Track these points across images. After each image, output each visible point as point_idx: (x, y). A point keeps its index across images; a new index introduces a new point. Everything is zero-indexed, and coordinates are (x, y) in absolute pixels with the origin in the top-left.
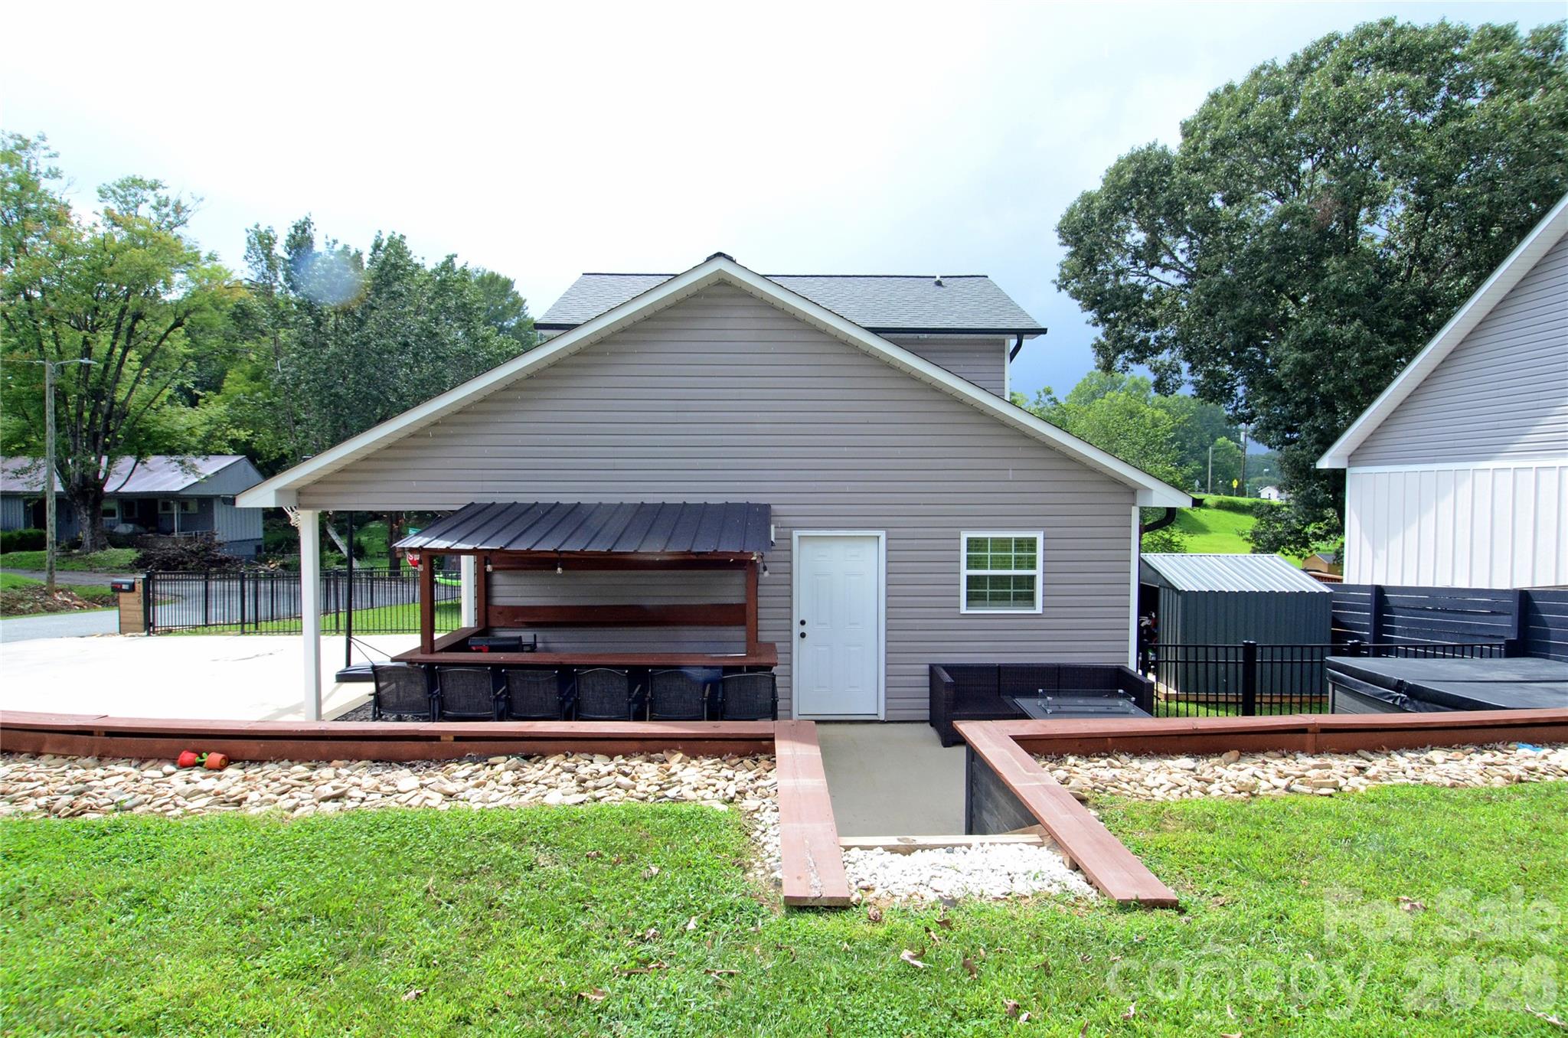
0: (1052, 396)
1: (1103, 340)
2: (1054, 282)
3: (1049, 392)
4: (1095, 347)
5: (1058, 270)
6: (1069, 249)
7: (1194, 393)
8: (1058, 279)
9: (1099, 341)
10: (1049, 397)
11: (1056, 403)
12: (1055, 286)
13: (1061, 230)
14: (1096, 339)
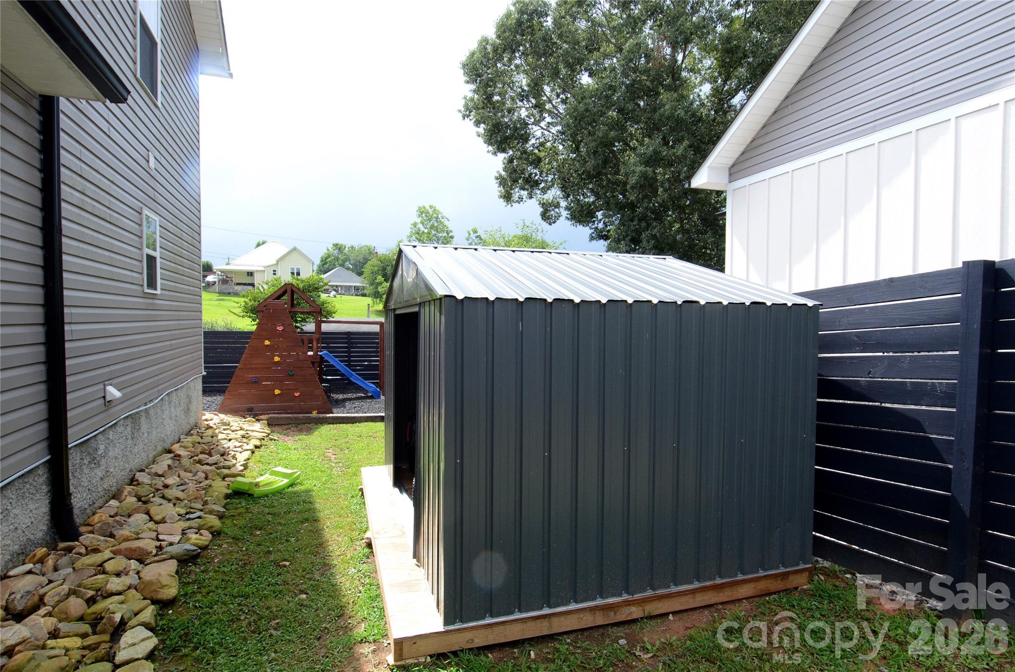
0: (478, 234)
1: (503, 173)
2: (460, 111)
3: (475, 232)
4: (497, 179)
5: (463, 102)
6: (473, 87)
7: (568, 216)
8: (463, 109)
9: (500, 175)
10: (475, 235)
11: (481, 239)
12: (461, 115)
13: (464, 66)
14: (498, 172)
